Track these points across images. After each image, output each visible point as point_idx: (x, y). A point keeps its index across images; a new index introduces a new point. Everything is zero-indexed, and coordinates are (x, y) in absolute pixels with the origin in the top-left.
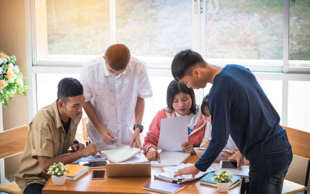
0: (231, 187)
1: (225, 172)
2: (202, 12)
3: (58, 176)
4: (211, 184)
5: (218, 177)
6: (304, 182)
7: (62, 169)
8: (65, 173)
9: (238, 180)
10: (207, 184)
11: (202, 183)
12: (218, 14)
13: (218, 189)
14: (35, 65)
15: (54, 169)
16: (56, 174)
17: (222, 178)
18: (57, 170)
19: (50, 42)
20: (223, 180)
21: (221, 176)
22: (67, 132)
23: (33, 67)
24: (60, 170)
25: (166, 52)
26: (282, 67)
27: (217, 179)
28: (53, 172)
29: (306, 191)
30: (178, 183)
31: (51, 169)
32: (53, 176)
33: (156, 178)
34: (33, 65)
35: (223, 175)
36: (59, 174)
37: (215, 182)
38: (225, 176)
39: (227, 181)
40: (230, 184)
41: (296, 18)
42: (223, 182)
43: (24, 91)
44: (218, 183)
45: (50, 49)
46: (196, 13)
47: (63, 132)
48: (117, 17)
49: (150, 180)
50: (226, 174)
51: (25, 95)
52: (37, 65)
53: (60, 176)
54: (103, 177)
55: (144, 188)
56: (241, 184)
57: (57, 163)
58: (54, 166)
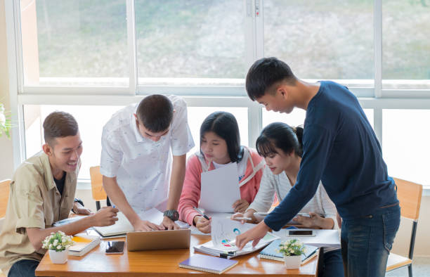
0: (304, 262)
1: (295, 241)
2: (258, 13)
3: (57, 250)
4: (275, 259)
5: (286, 248)
6: (408, 253)
7: (64, 241)
8: (67, 247)
9: (315, 252)
10: (269, 258)
11: (262, 256)
12: (279, 15)
13: (285, 265)
14: (21, 94)
15: (52, 241)
16: (55, 248)
17: (290, 249)
18: (56, 242)
19: (42, 59)
20: (293, 252)
21: (289, 246)
22: (61, 194)
23: (19, 96)
24: (60, 242)
25: (206, 71)
26: (373, 89)
27: (283, 251)
28: (51, 245)
29: (411, 265)
30: (229, 257)
31: (47, 241)
32: (50, 251)
33: (197, 251)
34: (18, 93)
35: (293, 245)
36: (59, 247)
37: (281, 255)
38: (295, 246)
39: (298, 253)
40: (302, 257)
41: (391, 19)
42: (292, 255)
43: (6, 130)
44: (284, 257)
45: (41, 70)
46: (249, 15)
47: (57, 194)
48: (137, 23)
49: (189, 254)
50: (296, 243)
51: (9, 136)
52: (24, 93)
53: (61, 250)
54: (122, 251)
55: (180, 266)
56: (318, 257)
57: (56, 232)
58: (52, 237)
